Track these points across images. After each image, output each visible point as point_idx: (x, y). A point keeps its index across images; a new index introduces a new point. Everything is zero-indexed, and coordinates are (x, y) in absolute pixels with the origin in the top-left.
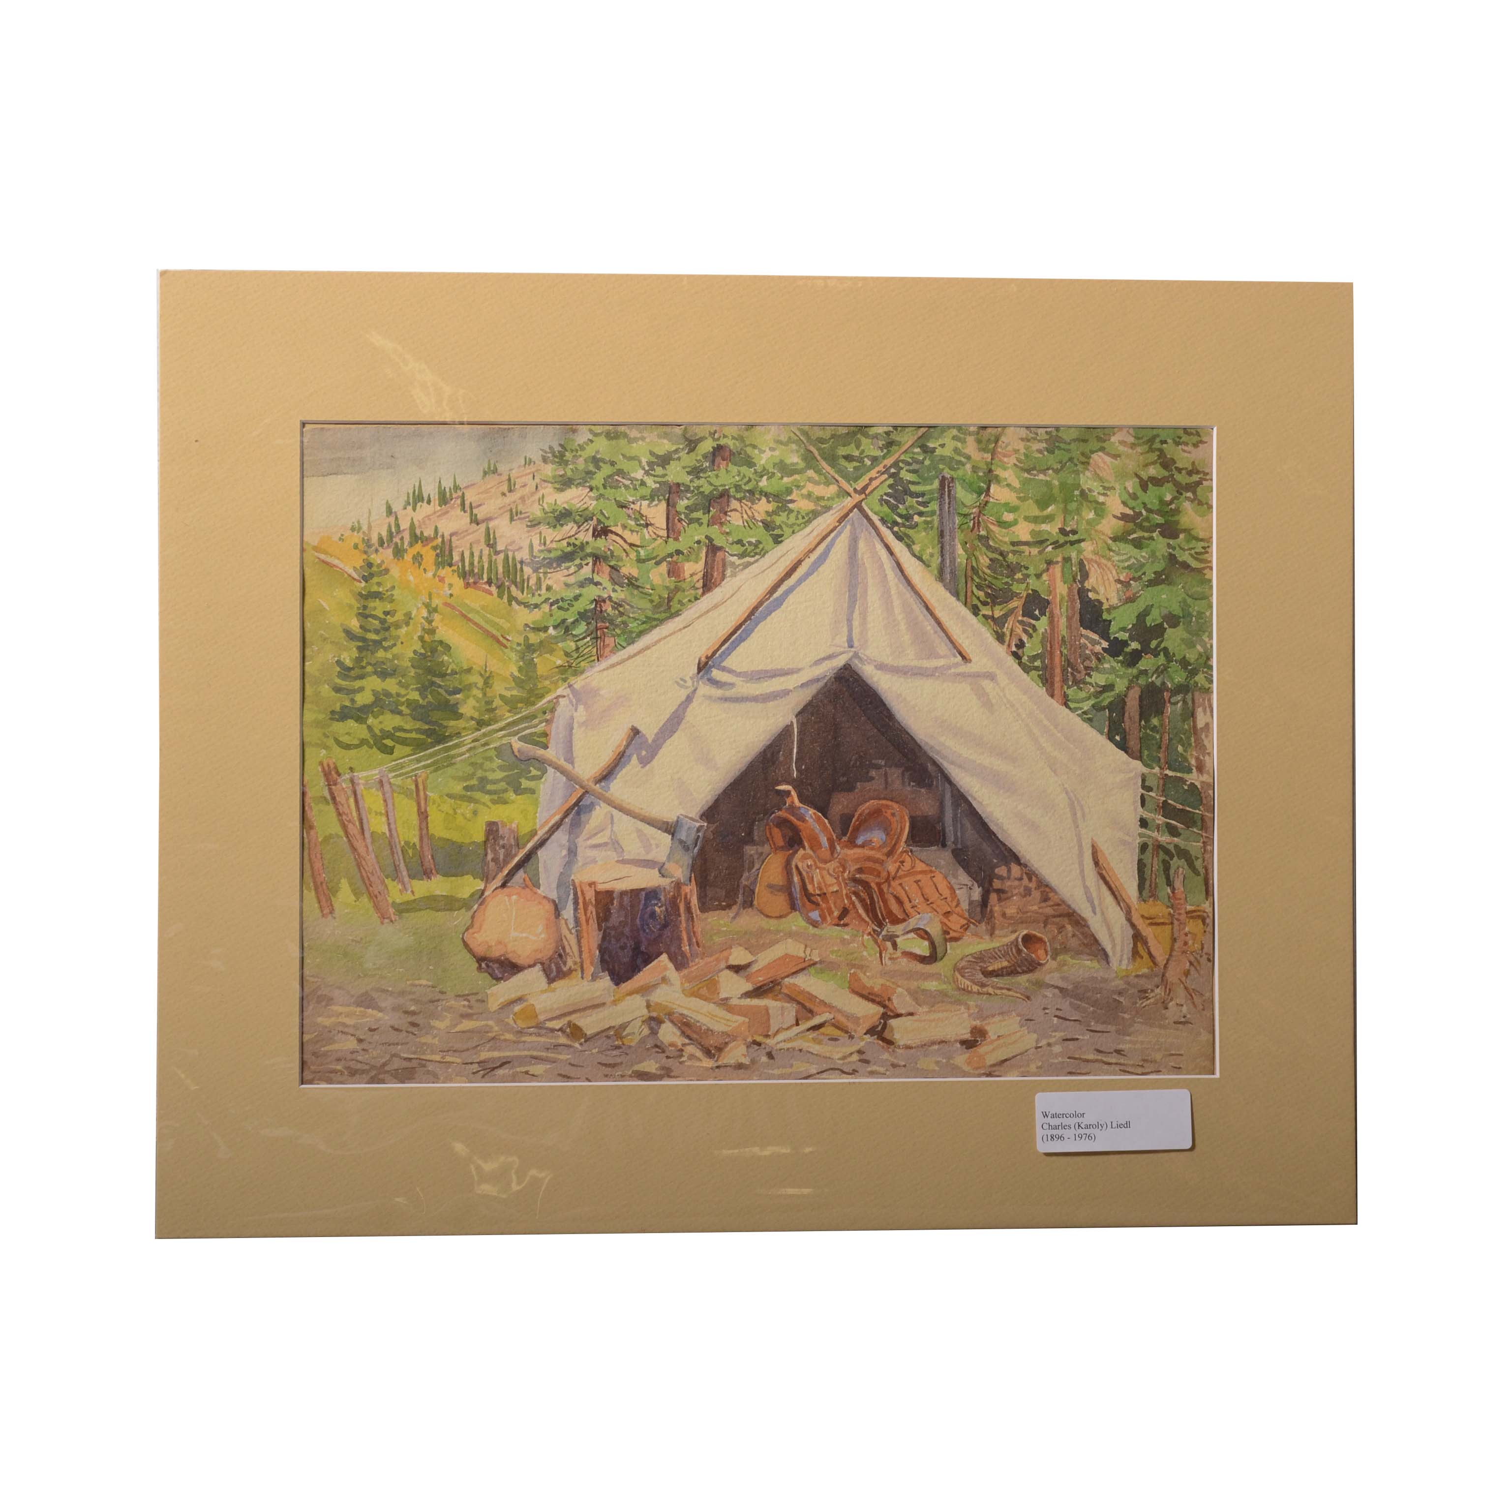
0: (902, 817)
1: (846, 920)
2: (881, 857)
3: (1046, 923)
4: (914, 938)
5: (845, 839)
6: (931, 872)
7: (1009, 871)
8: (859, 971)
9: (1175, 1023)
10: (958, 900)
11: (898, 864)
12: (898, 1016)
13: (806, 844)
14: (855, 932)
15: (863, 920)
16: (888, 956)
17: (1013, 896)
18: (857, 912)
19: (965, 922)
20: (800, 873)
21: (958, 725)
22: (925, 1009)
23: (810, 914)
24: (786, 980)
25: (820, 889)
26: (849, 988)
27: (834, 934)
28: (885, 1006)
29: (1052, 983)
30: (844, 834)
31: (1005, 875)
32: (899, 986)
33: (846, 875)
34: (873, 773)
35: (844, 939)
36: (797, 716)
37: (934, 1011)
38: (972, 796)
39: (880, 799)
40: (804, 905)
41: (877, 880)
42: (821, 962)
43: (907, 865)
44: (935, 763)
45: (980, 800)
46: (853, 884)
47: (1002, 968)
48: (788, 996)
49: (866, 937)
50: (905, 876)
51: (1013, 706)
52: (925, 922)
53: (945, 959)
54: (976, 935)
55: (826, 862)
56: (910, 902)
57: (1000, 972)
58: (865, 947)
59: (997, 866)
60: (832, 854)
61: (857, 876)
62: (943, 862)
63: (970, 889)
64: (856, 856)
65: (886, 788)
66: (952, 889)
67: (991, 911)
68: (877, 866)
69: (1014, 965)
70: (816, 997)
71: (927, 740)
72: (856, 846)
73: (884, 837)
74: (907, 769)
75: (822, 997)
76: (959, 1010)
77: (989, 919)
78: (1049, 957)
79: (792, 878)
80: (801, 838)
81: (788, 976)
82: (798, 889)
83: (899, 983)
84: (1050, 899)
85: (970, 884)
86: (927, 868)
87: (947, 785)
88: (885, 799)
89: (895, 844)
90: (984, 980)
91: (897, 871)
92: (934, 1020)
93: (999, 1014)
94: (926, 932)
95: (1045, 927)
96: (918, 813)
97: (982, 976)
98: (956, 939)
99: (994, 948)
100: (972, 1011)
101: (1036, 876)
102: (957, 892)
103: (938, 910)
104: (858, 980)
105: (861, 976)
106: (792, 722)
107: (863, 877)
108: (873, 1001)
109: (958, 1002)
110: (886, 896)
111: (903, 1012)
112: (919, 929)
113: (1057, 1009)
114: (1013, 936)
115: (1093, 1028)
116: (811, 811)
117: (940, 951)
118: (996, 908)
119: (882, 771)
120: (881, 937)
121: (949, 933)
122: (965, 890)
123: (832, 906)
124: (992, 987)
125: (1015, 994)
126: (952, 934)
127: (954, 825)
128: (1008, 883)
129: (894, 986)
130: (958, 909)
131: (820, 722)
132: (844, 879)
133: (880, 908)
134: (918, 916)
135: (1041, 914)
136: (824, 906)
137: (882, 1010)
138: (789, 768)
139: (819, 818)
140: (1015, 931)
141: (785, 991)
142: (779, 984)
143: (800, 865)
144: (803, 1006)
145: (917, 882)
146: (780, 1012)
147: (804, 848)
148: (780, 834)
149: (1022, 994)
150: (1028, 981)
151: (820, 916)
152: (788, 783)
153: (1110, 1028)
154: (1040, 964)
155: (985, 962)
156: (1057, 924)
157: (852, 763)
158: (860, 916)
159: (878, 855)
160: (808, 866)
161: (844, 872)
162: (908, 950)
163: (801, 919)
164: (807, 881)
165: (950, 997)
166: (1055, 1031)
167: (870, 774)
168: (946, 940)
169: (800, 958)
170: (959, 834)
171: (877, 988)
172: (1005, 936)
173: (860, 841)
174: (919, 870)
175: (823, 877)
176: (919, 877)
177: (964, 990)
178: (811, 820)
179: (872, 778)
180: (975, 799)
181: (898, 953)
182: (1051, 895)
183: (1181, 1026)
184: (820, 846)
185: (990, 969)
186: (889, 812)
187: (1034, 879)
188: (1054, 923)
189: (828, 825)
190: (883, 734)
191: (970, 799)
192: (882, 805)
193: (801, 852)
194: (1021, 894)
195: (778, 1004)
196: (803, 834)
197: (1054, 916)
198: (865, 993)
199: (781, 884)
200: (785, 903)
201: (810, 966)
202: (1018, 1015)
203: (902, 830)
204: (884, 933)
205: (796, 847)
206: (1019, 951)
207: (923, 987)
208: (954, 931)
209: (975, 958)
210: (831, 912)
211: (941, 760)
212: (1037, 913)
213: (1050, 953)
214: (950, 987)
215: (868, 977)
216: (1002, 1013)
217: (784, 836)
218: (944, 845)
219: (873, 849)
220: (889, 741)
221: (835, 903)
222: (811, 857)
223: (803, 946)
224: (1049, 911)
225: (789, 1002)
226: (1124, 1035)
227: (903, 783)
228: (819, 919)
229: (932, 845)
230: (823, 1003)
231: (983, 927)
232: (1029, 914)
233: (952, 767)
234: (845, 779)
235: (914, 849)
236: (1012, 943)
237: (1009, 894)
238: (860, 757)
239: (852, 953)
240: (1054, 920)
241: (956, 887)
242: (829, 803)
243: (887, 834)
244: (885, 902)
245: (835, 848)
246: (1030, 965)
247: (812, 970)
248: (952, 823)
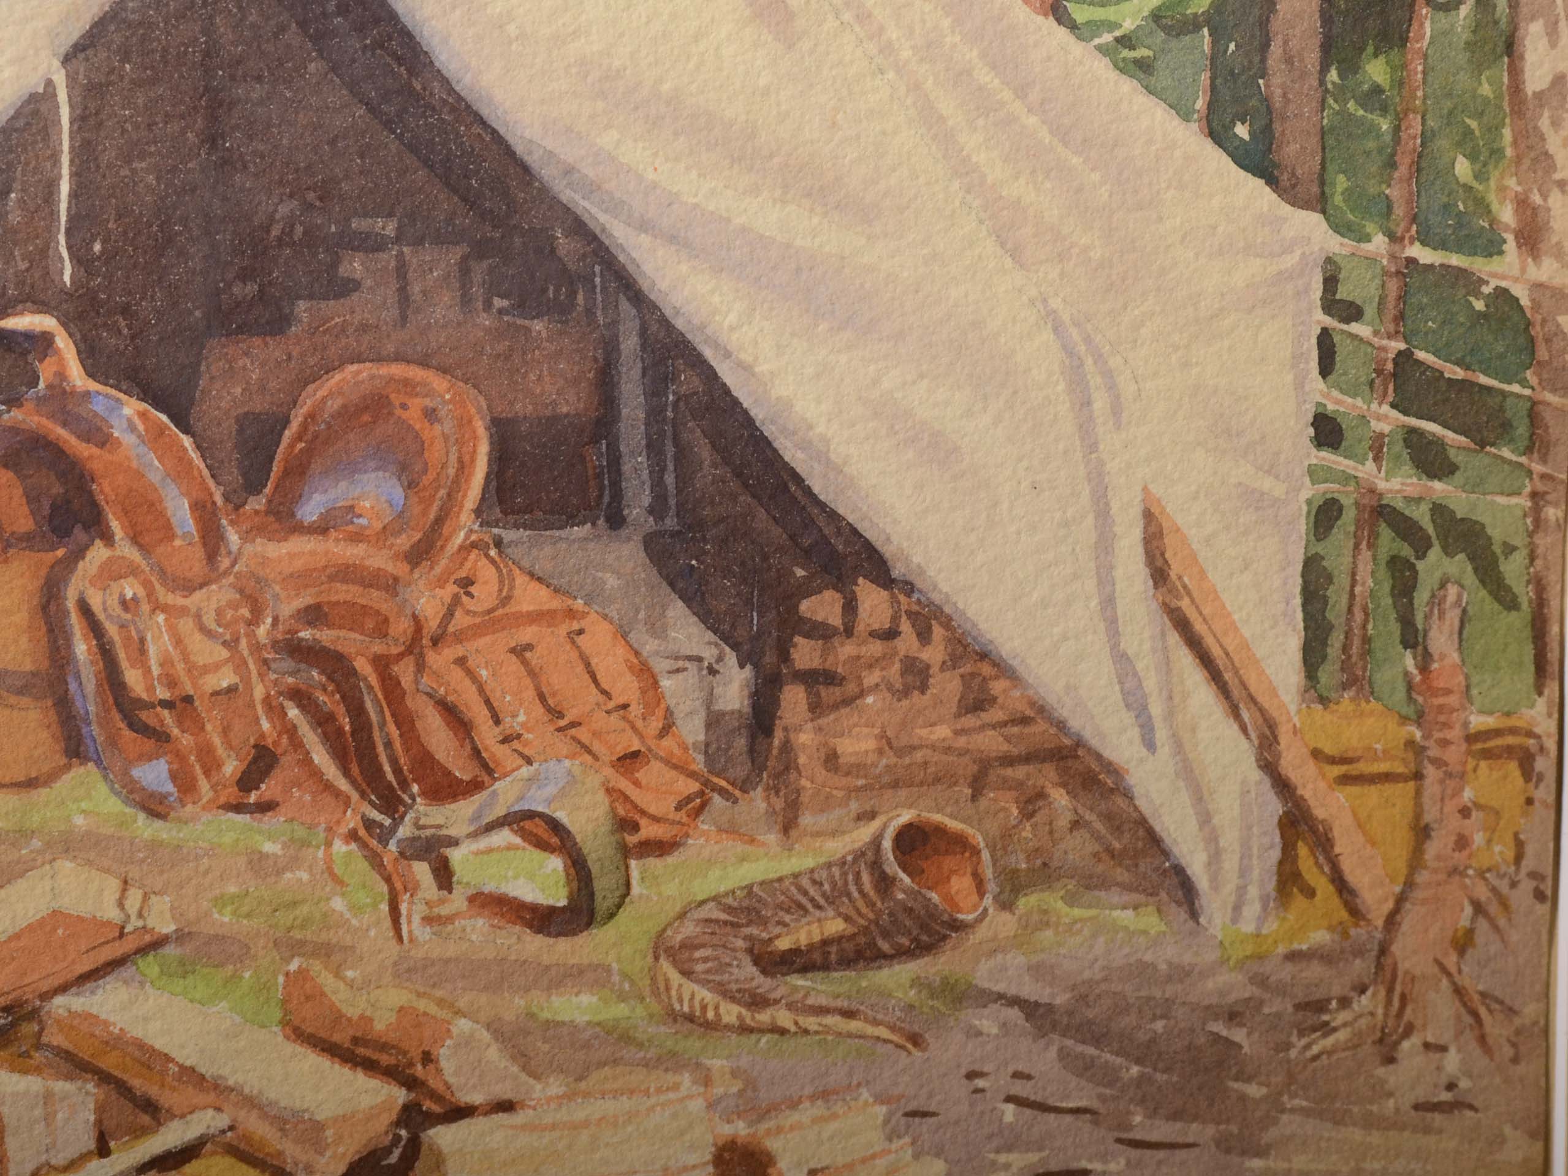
0: (464, 423)
1: (267, 790)
2: (390, 567)
3: (978, 786)
4: (510, 847)
5: (256, 503)
6: (571, 614)
7: (850, 607)
8: (316, 966)
9: (1417, 1107)
10: (669, 713)
11: (451, 589)
12: (459, 1113)
13: (115, 525)
14: (301, 832)
15: (328, 787)
16: (420, 910)
17: (862, 694)
18: (307, 761)
19: (694, 786)
20: (95, 628)
21: (666, 87)
22: (555, 1087)
23: (136, 773)
24: (59, 1000)
25: (171, 682)
26: (284, 1023)
27: (228, 839)
28: (411, 1083)
29: (1000, 987)
30: (254, 487)
31: (836, 620)
32: (459, 1013)
33: (262, 631)
34: (354, 266)
35: (263, 856)
36: (66, 60)
37: (587, 1095)
38: (716, 345)
39: (379, 359)
40: (113, 741)
41: (378, 648)
42: (181, 937)
43: (485, 593)
44: (579, 227)
45: (746, 357)
46: (288, 664)
47: (825, 943)
48: (68, 1056)
49: (340, 847)
50: (477, 631)
51: (864, 17)
52: (551, 790)
53: (623, 915)
54: (731, 830)
55: (188, 587)
56: (497, 722)
57: (817, 956)
58: (339, 882)
59: (807, 590)
60: (212, 556)
61: (305, 634)
62: (612, 581)
63: (712, 671)
64: (299, 564)
65: (404, 318)
66: (645, 672)
67: (787, 747)
68: (376, 599)
69: (866, 930)
70: (168, 1058)
71: (549, 144)
72: (300, 529)
73: (398, 493)
74: (480, 250)
75: (187, 1056)
76: (676, 1087)
77: (777, 776)
78: (988, 900)
79: (69, 646)
80: (94, 504)
81: (63, 989)
82: (90, 686)
83: (462, 1003)
84: (993, 700)
85: (709, 654)
86: (556, 603)
87: (625, 306)
88: (398, 358)
89: (439, 521)
90: (762, 983)
91: (450, 614)
92: (586, 1124)
93: (813, 1098)
94: (555, 826)
95: (974, 798)
96: (522, 407)
97: (751, 970)
98: (660, 848)
99: (796, 876)
100: (719, 1091)
101: (947, 623)
102: (666, 683)
103: (596, 747)
104: (316, 996)
105: (326, 980)
106: (49, 83)
107: (326, 636)
108: (370, 1066)
109: (671, 1061)
110: (409, 702)
111: (477, 1098)
112: (531, 815)
113: (1017, 1075)
114: (864, 834)
115: (1138, 1135)
116: (131, 407)
117: (604, 885)
118: (805, 738)
119: (387, 259)
120: (393, 846)
121: (635, 827)
122: (692, 674)
123: (217, 741)
124: (790, 1007)
125: (870, 1030)
126: (649, 830)
127: (653, 448)
128: (847, 650)
129: (443, 1014)
130: (667, 742)
131: (154, 81)
132: (256, 648)
133: (388, 745)
134: (525, 771)
135: (963, 753)
136: (186, 741)
137: (400, 1095)
138: (45, 251)
139: (162, 430)
140: (872, 815)
141: (54, 1037)
142: (34, 1014)
143: (95, 601)
144: (123, 1089)
145: (520, 651)
146: (38, 1112)
147: (108, 538)
148: (18, 492)
149: (892, 1028)
150: (916, 982)
151: (174, 776)
152: (42, 307)
153: (1194, 1131)
154: (958, 926)
155: (764, 922)
156: (1020, 785)
157: (275, 232)
158: (316, 773)
159: (380, 560)
160: (124, 604)
161: (255, 620)
162: (490, 887)
163: (103, 788)
164: (122, 655)
165: (640, 1045)
166: (1009, 1149)
167: (343, 271)
168: (626, 852)
169: (109, 923)
170: (670, 479)
171: (382, 1024)
172: (834, 834)
173: (310, 510)
174: (526, 607)
175: (178, 642)
176: (527, 634)
177: (690, 1018)
178: (129, 440)
179: (350, 287)
180: (728, 355)
181: (458, 901)
182: (998, 687)
183: (1438, 1119)
184: (168, 532)
185: (784, 944)
186: (416, 404)
187: (938, 632)
188: (1005, 784)
189: (194, 455)
190: (388, 125)
191: (708, 353)
192: (391, 379)
193: (98, 553)
194: (890, 688)
195: (32, 1084)
196: (105, 490)
197: (1008, 761)
198: (341, 1037)
199: (28, 667)
200: (44, 735)
201: (143, 951)
202: (880, 1099)
203: (464, 467)
204: (405, 831)
205: (79, 534)
206: (884, 883)
207: (546, 1015)
208: (656, 819)
209: (729, 909)
210: (211, 765)
211: (603, 218)
212: (948, 750)
213: (992, 887)
214: (640, 1011)
215: (351, 984)
216: (824, 1095)
217: (32, 498)
218: (616, 521)
219: (357, 537)
220: (413, 149)
221: (226, 731)
222: (133, 571)
223: (113, 885)
224: (992, 743)
225: (69, 1077)
226: (1243, 1153)
227: (466, 301)
228: (170, 787)
229: (572, 520)
230: (191, 1076)
231: (757, 801)
232: (919, 756)
233: (645, 239)
234: (251, 288)
235: (509, 535)
236: (860, 855)
237: (851, 688)
238: (309, 207)
239: (295, 904)
240: (1009, 772)
241: (660, 665)
242: (196, 374)
243: (411, 486)
244: (406, 722)
245: (222, 538)
246: (924, 927)
247: (149, 965)
248: (644, 442)
